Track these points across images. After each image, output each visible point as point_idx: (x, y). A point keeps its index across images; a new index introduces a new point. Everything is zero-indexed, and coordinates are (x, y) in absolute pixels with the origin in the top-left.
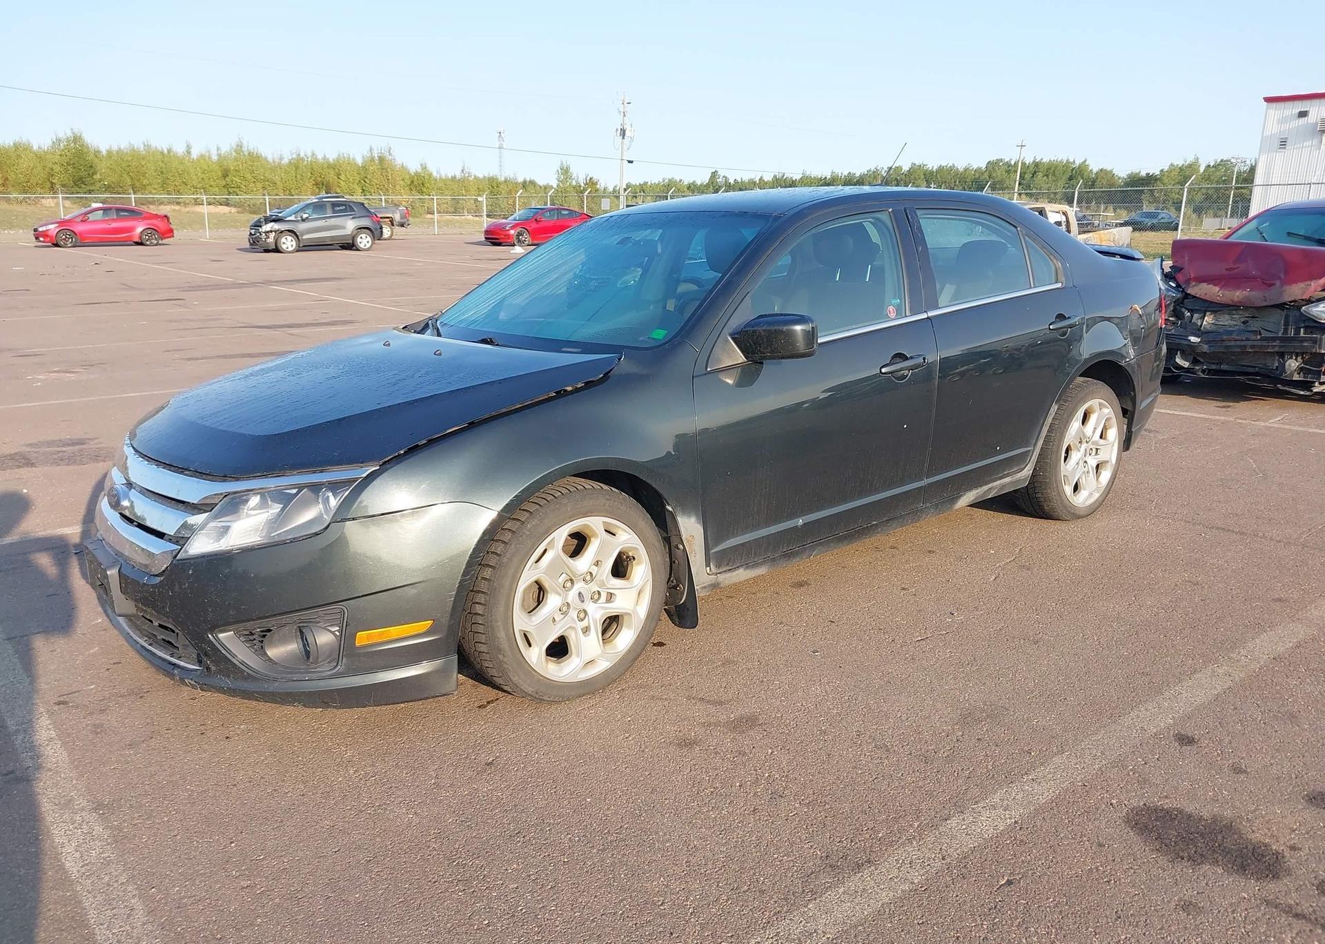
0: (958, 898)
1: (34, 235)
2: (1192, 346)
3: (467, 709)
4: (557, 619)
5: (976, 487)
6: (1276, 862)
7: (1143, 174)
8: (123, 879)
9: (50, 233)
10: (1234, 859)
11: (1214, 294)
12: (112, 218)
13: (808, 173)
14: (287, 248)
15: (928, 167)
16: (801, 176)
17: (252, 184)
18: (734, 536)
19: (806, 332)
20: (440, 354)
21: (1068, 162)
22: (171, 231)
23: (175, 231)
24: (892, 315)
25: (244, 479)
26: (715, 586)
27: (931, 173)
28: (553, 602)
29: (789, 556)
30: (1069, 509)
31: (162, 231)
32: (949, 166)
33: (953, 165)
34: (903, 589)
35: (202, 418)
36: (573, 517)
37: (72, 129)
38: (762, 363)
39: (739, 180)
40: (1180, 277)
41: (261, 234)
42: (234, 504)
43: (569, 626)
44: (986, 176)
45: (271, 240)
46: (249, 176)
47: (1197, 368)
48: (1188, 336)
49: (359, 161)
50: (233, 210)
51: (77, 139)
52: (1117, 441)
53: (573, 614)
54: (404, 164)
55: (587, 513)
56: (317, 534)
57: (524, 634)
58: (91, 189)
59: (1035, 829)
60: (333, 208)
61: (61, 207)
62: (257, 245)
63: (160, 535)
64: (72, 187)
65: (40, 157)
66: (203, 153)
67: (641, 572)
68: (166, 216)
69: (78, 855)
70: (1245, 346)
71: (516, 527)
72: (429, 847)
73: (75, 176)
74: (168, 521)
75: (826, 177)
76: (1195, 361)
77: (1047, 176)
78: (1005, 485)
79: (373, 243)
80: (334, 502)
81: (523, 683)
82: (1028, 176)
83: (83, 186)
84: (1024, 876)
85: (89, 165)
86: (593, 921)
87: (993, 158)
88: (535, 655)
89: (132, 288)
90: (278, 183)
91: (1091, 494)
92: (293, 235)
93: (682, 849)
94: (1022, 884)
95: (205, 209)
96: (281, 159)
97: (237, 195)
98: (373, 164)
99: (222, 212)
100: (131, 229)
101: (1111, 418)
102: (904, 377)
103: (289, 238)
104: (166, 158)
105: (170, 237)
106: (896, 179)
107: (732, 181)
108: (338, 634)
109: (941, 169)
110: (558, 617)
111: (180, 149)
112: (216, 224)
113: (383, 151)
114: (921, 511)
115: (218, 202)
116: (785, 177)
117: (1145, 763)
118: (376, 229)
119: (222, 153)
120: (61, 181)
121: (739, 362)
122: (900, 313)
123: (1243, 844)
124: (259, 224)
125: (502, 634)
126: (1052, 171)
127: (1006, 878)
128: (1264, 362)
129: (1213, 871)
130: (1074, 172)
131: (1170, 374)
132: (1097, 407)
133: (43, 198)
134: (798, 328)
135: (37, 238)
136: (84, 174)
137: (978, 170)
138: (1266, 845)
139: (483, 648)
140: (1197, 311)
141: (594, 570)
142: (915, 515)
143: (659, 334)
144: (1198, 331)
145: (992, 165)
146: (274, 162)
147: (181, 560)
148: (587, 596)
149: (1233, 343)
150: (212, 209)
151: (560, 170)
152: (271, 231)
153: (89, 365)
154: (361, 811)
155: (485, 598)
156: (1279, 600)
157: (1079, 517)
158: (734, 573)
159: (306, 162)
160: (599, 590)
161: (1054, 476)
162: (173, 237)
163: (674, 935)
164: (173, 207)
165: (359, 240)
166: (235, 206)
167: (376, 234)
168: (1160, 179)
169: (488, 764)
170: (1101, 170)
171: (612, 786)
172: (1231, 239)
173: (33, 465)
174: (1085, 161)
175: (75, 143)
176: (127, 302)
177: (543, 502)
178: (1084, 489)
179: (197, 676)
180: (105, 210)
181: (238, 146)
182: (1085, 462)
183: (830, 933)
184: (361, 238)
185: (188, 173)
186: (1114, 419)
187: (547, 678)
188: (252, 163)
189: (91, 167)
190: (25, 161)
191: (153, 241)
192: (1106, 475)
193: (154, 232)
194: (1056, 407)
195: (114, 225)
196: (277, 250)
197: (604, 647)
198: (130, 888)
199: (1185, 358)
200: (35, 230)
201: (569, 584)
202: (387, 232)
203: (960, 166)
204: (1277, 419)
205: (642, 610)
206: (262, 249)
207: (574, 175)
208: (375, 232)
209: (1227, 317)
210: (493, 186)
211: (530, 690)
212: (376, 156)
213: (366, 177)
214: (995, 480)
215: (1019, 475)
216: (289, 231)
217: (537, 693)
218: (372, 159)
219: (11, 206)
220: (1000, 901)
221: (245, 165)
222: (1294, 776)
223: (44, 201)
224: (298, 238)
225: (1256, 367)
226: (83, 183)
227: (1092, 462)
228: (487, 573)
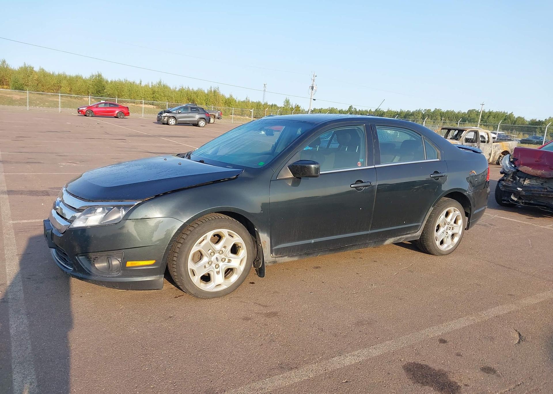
0: (324, 385)
1: (78, 111)
2: (519, 192)
3: (170, 298)
4: (207, 267)
5: (394, 237)
6: (456, 389)
7: (537, 120)
8: (28, 338)
9: (83, 111)
10: (440, 386)
11: (529, 171)
12: (107, 107)
13: (390, 109)
14: (172, 123)
15: (442, 110)
16: (387, 110)
17: (163, 98)
18: (284, 243)
19: (315, 168)
20: (181, 164)
21: (504, 113)
22: (129, 113)
23: (130, 113)
24: (360, 165)
25: (96, 202)
26: (275, 262)
27: (443, 113)
28: (205, 259)
29: (308, 254)
30: (438, 251)
31: (126, 113)
32: (451, 110)
33: (453, 110)
34: (357, 274)
35: (89, 179)
36: (215, 228)
37: (98, 72)
38: (300, 178)
39: (361, 110)
40: (516, 163)
41: (162, 117)
42: (91, 210)
43: (210, 270)
44: (467, 116)
45: (165, 120)
46: (162, 94)
47: (520, 201)
48: (517, 188)
49: (206, 92)
50: (155, 107)
51: (99, 76)
52: (462, 225)
53: (214, 265)
54: (224, 94)
55: (222, 227)
56: (116, 224)
57: (193, 271)
58: (103, 95)
59: (366, 365)
60: (191, 109)
61: (90, 101)
62: (160, 121)
63: (66, 219)
64: (96, 94)
65: (85, 81)
66: (147, 84)
67: (243, 253)
68: (127, 107)
69: (15, 328)
70: (540, 194)
71: (192, 229)
72: (137, 342)
73: (97, 90)
74: (69, 214)
75: (398, 112)
76: (520, 198)
77: (495, 118)
78: (408, 238)
79: (206, 124)
80: (124, 213)
81: (190, 289)
82: (486, 117)
83: (100, 94)
84: (353, 380)
85: (103, 86)
86: (185, 374)
87: (471, 109)
88: (196, 280)
89: (108, 134)
90: (173, 97)
91: (448, 246)
92: (174, 118)
93: (228, 354)
94: (351, 383)
95: (143, 106)
96: (176, 88)
97: (157, 101)
98: (211, 93)
99: (151, 107)
100: (114, 112)
101: (459, 215)
102: (361, 189)
103: (173, 120)
104: (132, 84)
105: (128, 116)
106: (428, 115)
107: (358, 110)
108: (120, 261)
109: (448, 112)
110: (207, 266)
111: (138, 82)
112: (147, 112)
113: (216, 89)
114: (368, 244)
115: (149, 103)
116: (380, 110)
117: (422, 348)
118: (207, 119)
119: (153, 85)
120: (92, 91)
121: (291, 177)
122: (363, 165)
123: (446, 381)
124: (162, 113)
125: (183, 269)
126: (496, 116)
127: (346, 380)
128: (548, 201)
129: (429, 389)
130: (507, 117)
131: (509, 203)
132: (453, 211)
133: (84, 97)
134: (313, 166)
135: (78, 112)
136: (100, 89)
137: (464, 113)
138: (456, 383)
139: (175, 274)
140: (522, 178)
141: (223, 249)
142: (366, 245)
143: (261, 164)
144: (522, 186)
145: (470, 112)
146: (173, 89)
147: (70, 229)
148: (220, 259)
149: (535, 192)
150: (147, 106)
151: (285, 101)
152: (166, 116)
153: (82, 161)
154: (119, 327)
155: (177, 255)
156: (511, 295)
157: (443, 255)
158: (283, 258)
159: (185, 90)
160: (225, 257)
161: (431, 236)
162: (129, 115)
163: (212, 382)
164: (132, 104)
165: (200, 123)
166: (156, 106)
167: (208, 121)
168: (544, 123)
169: (170, 317)
170: (519, 117)
171: (212, 330)
172: (541, 150)
173: (49, 195)
174: (512, 113)
175: (99, 77)
176: (105, 139)
177: (204, 221)
178: (446, 244)
179: (71, 272)
180: (105, 103)
181: (159, 82)
182: (447, 232)
183: (270, 389)
184: (201, 122)
185: (139, 91)
186: (461, 217)
187: (200, 289)
188: (164, 89)
189: (103, 87)
190: (79, 82)
191: (121, 117)
192: (456, 239)
193: (122, 113)
194: (432, 209)
195: (108, 109)
196: (167, 124)
197: (225, 280)
198: (29, 341)
199: (515, 196)
200: (78, 109)
201: (212, 254)
202: (212, 120)
203: (456, 111)
204: (550, 226)
205: (242, 268)
206: (162, 123)
207: (291, 104)
208: (207, 120)
209: (535, 181)
210: (258, 105)
211: (192, 292)
212: (213, 90)
213: (208, 98)
214: (403, 235)
215: (415, 234)
216: (173, 117)
217: (195, 294)
218: (211, 91)
219: (72, 99)
220: (340, 388)
221: (161, 90)
222: (481, 360)
223: (84, 98)
224: (176, 120)
225: (545, 203)
226: (100, 92)
227: (450, 233)
228: (179, 245)
